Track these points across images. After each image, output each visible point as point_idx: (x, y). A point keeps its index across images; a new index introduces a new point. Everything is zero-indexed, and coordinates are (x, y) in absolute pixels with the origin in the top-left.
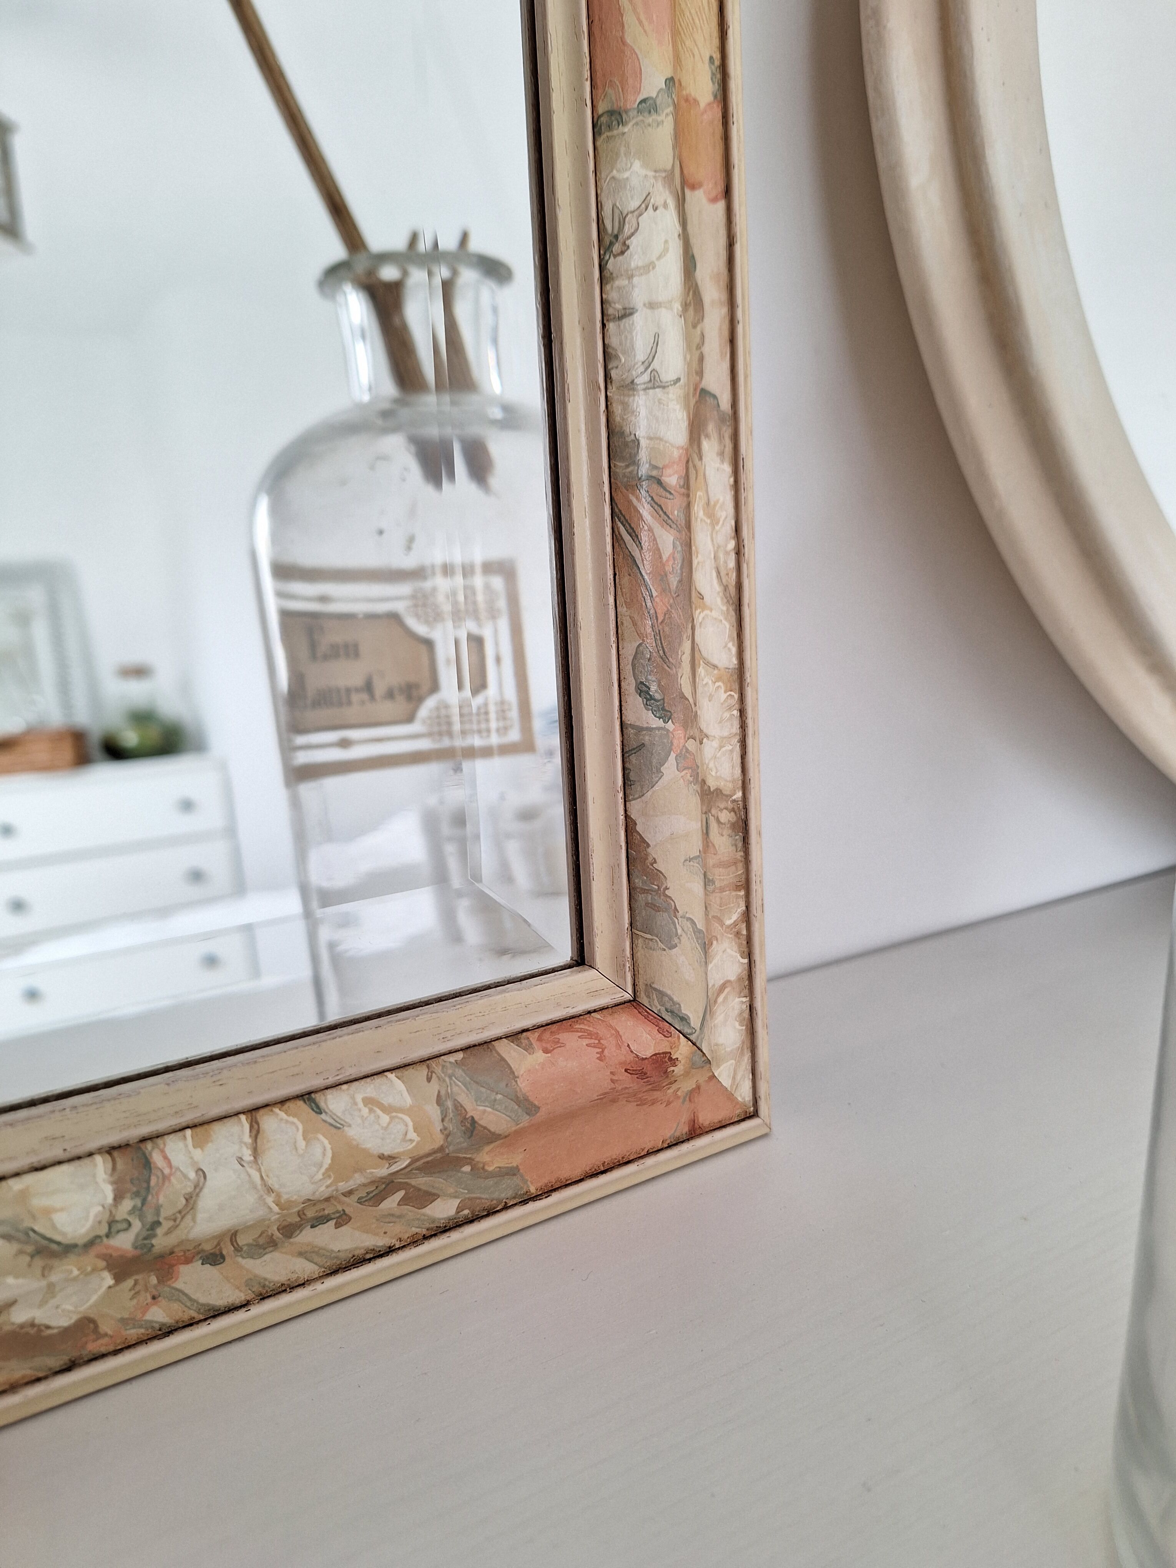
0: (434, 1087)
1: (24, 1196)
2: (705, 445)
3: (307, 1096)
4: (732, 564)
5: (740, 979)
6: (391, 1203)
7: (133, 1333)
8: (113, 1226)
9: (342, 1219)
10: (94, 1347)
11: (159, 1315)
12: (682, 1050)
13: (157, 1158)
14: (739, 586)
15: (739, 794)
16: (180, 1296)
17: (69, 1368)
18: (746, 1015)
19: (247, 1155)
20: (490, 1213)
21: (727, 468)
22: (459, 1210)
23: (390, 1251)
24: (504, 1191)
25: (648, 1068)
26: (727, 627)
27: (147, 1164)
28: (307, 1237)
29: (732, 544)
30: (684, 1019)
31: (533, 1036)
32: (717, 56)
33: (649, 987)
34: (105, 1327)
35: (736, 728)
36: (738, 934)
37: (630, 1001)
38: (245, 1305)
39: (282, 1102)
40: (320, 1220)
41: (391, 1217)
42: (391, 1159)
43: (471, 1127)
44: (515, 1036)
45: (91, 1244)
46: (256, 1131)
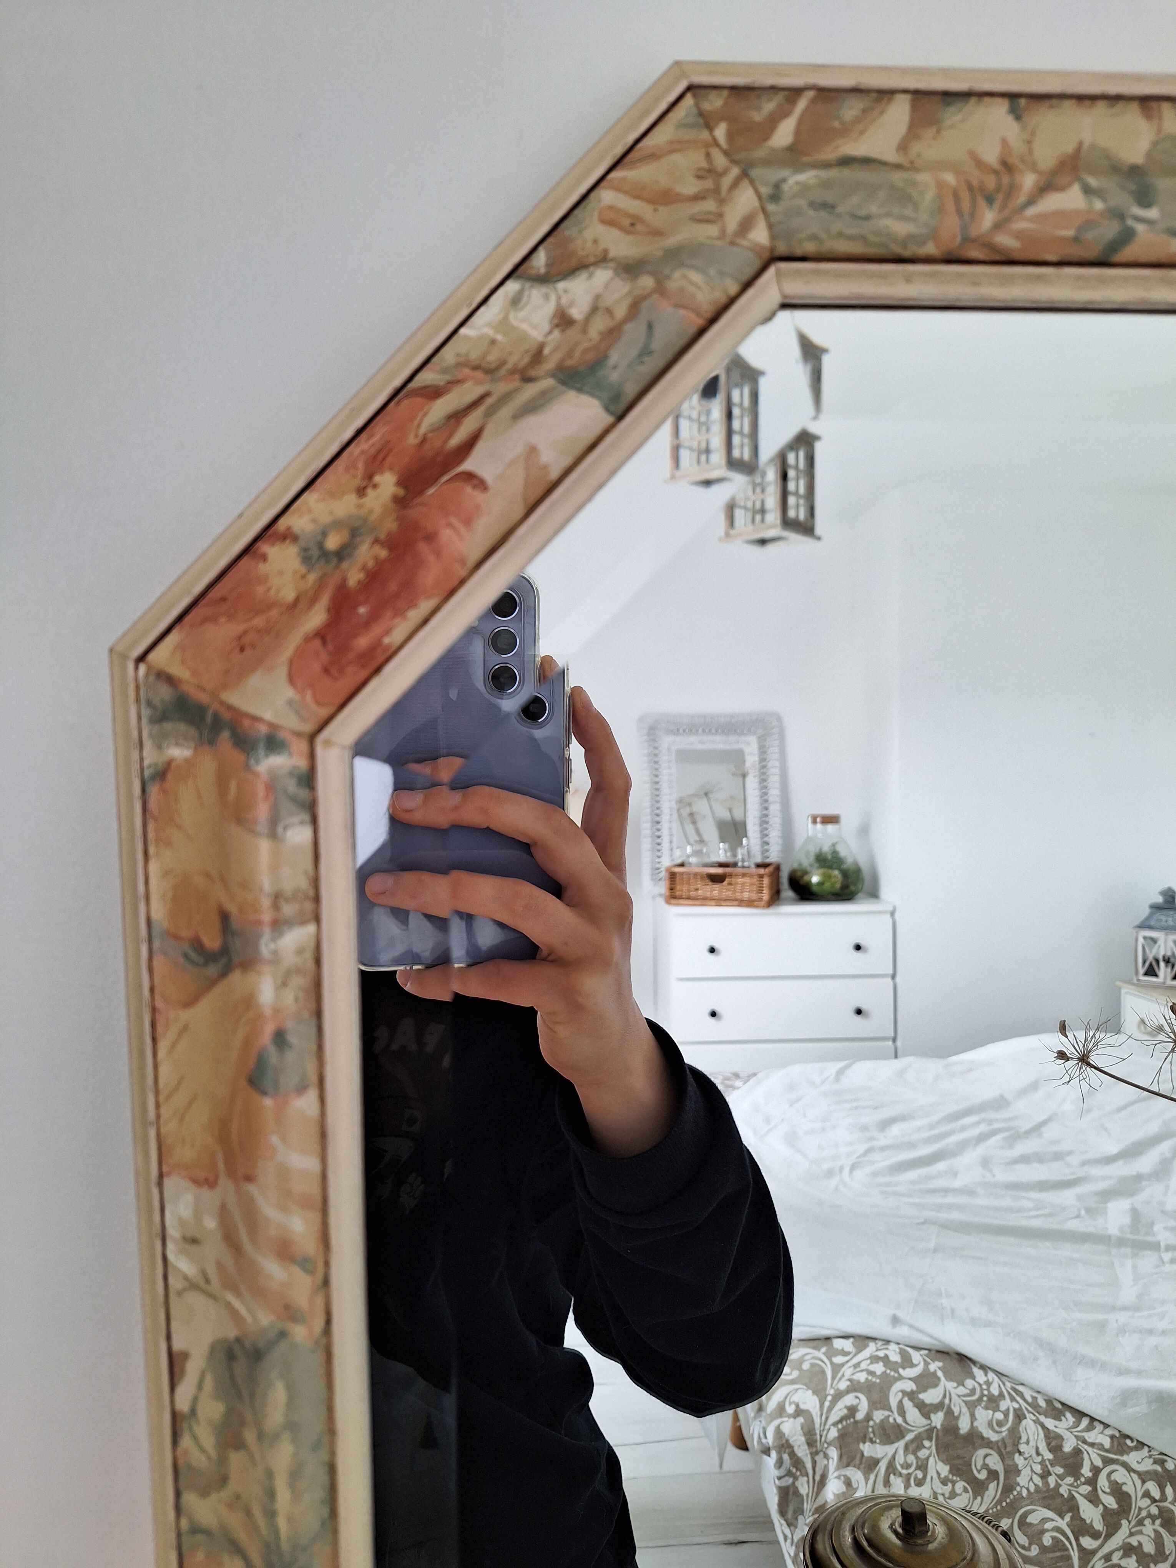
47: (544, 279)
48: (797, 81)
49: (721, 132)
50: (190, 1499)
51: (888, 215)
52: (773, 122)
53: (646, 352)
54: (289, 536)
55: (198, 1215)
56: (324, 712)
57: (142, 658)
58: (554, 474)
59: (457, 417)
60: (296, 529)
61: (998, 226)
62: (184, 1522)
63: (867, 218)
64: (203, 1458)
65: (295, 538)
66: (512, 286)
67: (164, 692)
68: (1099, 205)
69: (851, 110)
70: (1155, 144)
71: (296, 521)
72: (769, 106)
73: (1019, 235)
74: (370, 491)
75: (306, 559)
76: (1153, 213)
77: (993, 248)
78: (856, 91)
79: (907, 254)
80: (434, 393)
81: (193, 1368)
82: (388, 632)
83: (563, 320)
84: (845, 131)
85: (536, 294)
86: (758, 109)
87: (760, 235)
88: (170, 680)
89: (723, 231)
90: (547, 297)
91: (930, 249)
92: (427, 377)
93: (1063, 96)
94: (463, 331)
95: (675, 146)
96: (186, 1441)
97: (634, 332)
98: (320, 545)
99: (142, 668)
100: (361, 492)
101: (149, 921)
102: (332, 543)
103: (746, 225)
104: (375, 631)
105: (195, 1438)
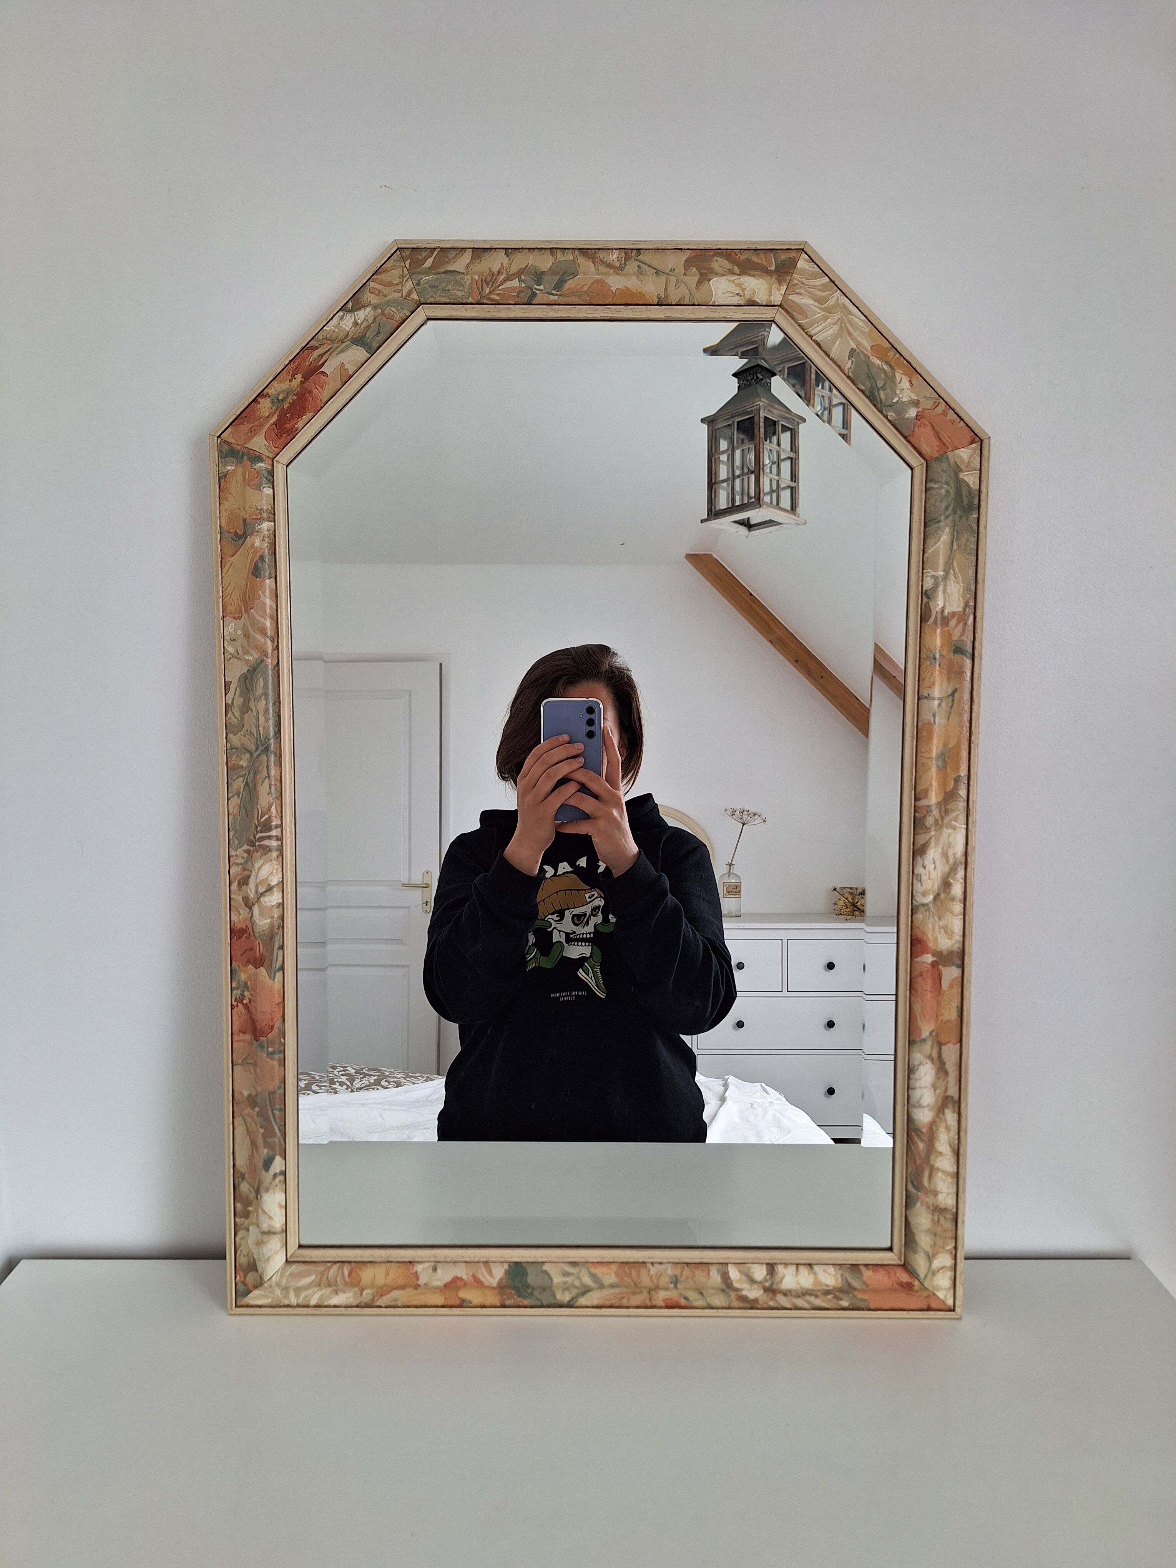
0: (840, 1272)
1: (749, 1268)
2: (947, 1111)
3: (810, 1265)
4: (956, 1142)
5: (950, 1267)
6: (830, 1296)
7: (765, 1306)
8: (765, 1280)
9: (817, 1296)
10: (758, 1306)
11: (771, 1304)
12: (916, 1283)
13: (776, 1268)
14: (958, 1149)
15: (955, 1210)
16: (776, 1301)
17: (752, 1308)
18: (953, 1278)
19: (795, 1274)
20: (858, 1309)
21: (956, 1115)
22: (849, 1305)
23: (828, 1309)
24: (863, 1305)
25: (905, 1285)
26: (953, 1160)
27: (773, 1268)
28: (807, 1297)
29: (956, 1137)
30: (918, 1275)
31: (870, 1267)
32: (960, 1005)
33: (908, 1263)
34: (760, 1302)
35: (955, 1190)
36: (951, 1253)
37: (902, 1265)
38: (791, 1309)
39: (804, 1264)
40: (811, 1295)
41: (829, 1300)
42: (828, 1286)
43: (850, 1285)
44: (866, 1265)
45: (761, 1283)
46: (797, 1268)
47: (351, 311)
48: (433, 246)
49: (407, 263)
50: (230, 735)
51: (454, 289)
52: (426, 259)
53: (378, 333)
54: (267, 396)
55: (235, 630)
56: (277, 450)
57: (219, 437)
58: (351, 373)
59: (322, 355)
60: (270, 394)
61: (490, 292)
62: (228, 744)
63: (448, 290)
64: (236, 720)
65: (269, 396)
66: (341, 313)
67: (226, 447)
68: (523, 285)
69: (451, 255)
70: (553, 264)
71: (270, 391)
72: (424, 254)
73: (498, 295)
74: (293, 380)
75: (273, 403)
76: (541, 287)
77: (491, 299)
78: (453, 248)
79: (464, 302)
80: (316, 348)
81: (233, 687)
82: (297, 423)
83: (355, 324)
84: (448, 262)
85: (348, 316)
86: (421, 255)
87: (415, 296)
88: (228, 443)
89: (402, 295)
90: (352, 317)
91: (470, 300)
92: (313, 343)
93: (523, 249)
94: (325, 328)
95: (394, 268)
96: (230, 715)
97: (374, 327)
98: (277, 398)
99: (219, 439)
100: (291, 381)
101: (220, 526)
102: (280, 398)
103: (409, 293)
104: (292, 422)
105: (233, 713)
